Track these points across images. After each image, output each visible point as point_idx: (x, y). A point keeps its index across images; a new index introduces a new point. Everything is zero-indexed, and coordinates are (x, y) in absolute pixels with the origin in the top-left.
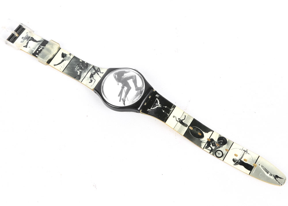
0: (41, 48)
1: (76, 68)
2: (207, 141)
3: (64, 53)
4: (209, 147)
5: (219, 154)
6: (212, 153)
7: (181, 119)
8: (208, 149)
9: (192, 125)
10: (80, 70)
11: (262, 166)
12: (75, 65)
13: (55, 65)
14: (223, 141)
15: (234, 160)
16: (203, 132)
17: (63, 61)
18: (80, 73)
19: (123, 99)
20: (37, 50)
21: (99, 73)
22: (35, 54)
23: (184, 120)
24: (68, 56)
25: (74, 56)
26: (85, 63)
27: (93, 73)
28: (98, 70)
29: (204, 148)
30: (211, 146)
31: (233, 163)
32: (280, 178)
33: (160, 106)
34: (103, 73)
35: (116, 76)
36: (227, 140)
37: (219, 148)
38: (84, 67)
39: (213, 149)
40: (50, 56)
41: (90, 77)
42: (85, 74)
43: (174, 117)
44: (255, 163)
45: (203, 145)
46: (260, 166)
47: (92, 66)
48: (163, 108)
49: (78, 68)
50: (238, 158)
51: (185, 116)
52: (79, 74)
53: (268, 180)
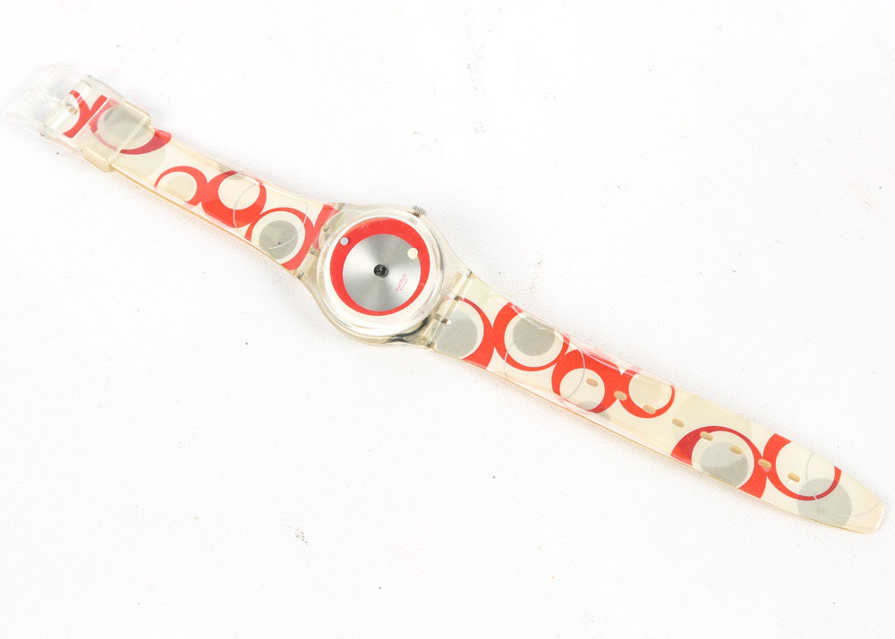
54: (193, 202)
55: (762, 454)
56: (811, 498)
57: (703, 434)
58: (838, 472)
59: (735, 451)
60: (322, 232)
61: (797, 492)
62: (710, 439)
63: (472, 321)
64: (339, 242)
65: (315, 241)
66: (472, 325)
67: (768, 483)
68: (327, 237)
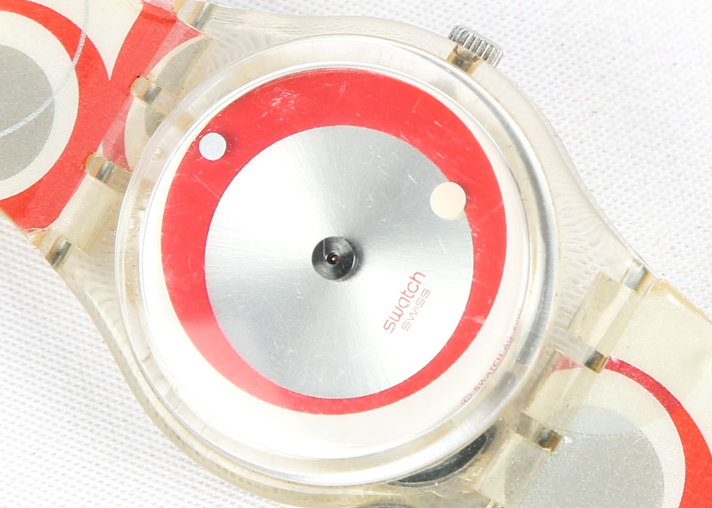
60: (137, 107)
63: (645, 442)
64: (195, 145)
65: (111, 136)
66: (646, 457)
68: (154, 124)
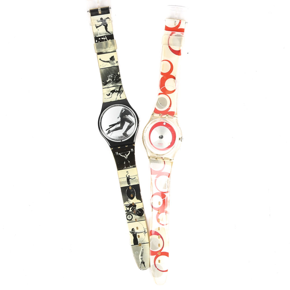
0: (104, 39)
1: (110, 76)
2: (131, 203)
3: (114, 57)
4: (128, 208)
5: (129, 217)
6: (126, 212)
7: (130, 177)
8: (127, 208)
9: (133, 186)
10: (111, 80)
11: (143, 249)
12: (112, 72)
13: (100, 59)
14: (140, 213)
15: (133, 229)
16: (135, 196)
17: (108, 62)
18: (109, 81)
19: (109, 130)
20: (101, 37)
21: (119, 94)
22: (96, 38)
23: (131, 180)
24: (115, 62)
25: (118, 66)
26: (120, 78)
27: (115, 90)
28: (121, 92)
29: (125, 205)
30: (131, 208)
31: (131, 230)
32: (144, 265)
33: (126, 158)
34: (121, 98)
35: (123, 110)
36: (144, 215)
37: (134, 214)
38: (115, 80)
39: (130, 211)
40: (103, 51)
41: (111, 92)
42: (111, 85)
43: (127, 172)
44: (142, 244)
45: (127, 203)
46: (142, 248)
47: (121, 85)
48: (126, 161)
49: (112, 77)
50: (136, 231)
51: (135, 178)
52: (107, 81)
53: (137, 259)
54: (162, 74)
55: (162, 252)
56: (156, 267)
57: (160, 236)
58: (167, 271)
59: (159, 245)
61: (156, 263)
62: (159, 238)
67: (155, 256)
